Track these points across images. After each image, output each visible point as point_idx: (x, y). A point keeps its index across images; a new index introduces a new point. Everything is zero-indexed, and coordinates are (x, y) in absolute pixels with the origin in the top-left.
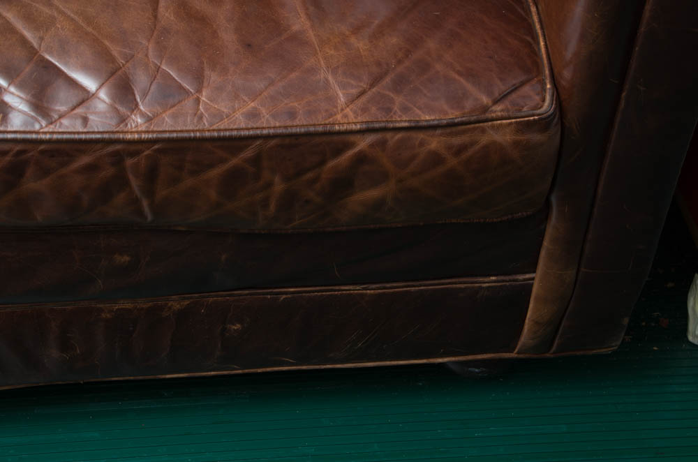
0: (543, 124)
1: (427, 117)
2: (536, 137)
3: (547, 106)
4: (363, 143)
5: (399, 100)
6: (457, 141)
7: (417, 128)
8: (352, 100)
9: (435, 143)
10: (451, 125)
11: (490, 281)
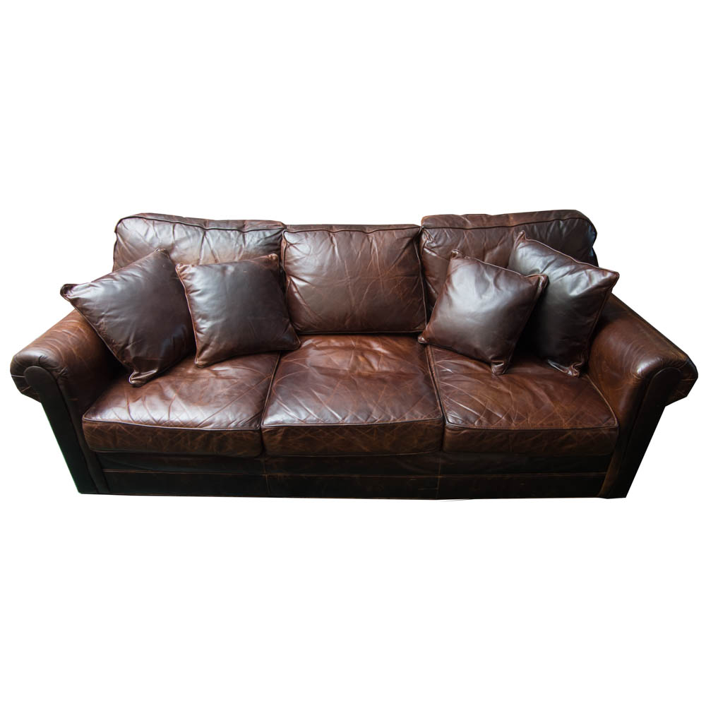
0: (615, 429)
1: (586, 426)
2: (613, 432)
3: (616, 424)
4: (570, 433)
5: (578, 422)
6: (594, 433)
7: (584, 429)
8: (566, 421)
9: (588, 433)
10: (593, 428)
11: (593, 474)
